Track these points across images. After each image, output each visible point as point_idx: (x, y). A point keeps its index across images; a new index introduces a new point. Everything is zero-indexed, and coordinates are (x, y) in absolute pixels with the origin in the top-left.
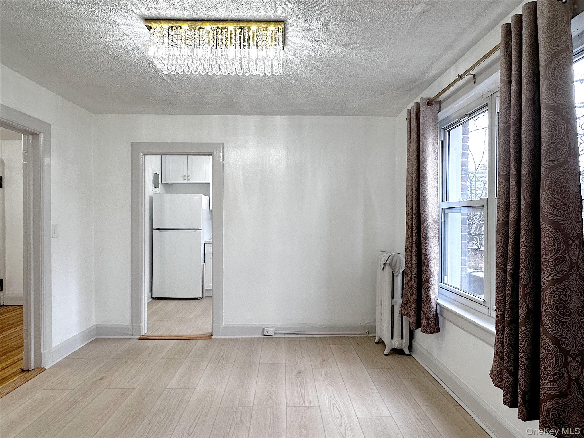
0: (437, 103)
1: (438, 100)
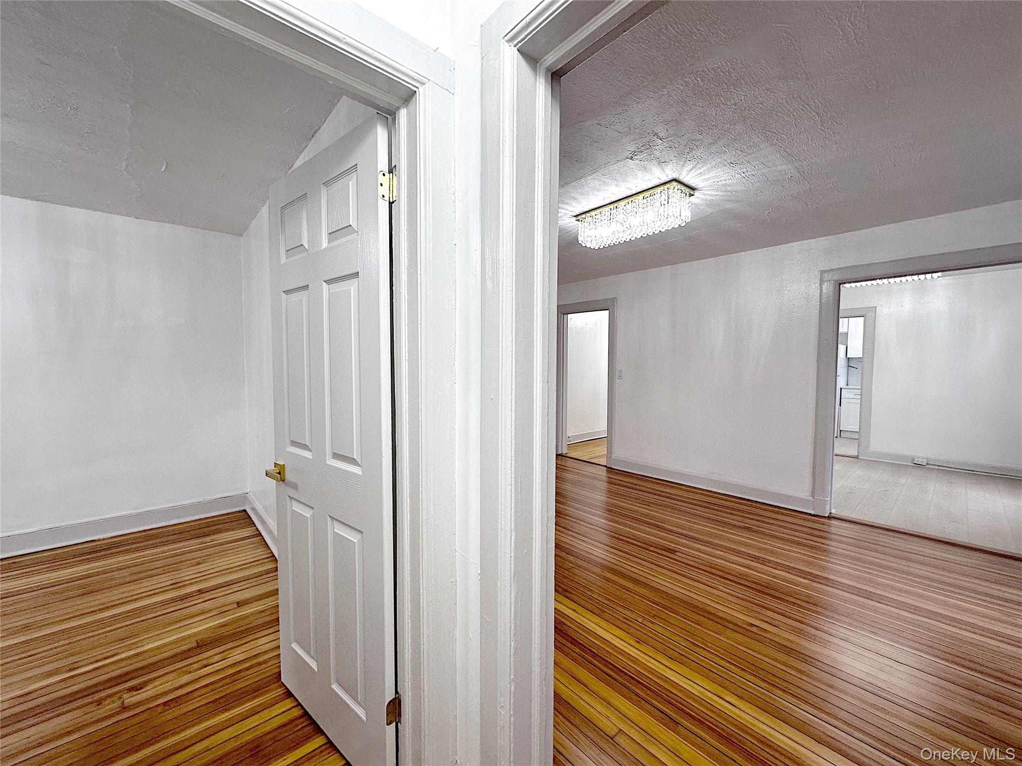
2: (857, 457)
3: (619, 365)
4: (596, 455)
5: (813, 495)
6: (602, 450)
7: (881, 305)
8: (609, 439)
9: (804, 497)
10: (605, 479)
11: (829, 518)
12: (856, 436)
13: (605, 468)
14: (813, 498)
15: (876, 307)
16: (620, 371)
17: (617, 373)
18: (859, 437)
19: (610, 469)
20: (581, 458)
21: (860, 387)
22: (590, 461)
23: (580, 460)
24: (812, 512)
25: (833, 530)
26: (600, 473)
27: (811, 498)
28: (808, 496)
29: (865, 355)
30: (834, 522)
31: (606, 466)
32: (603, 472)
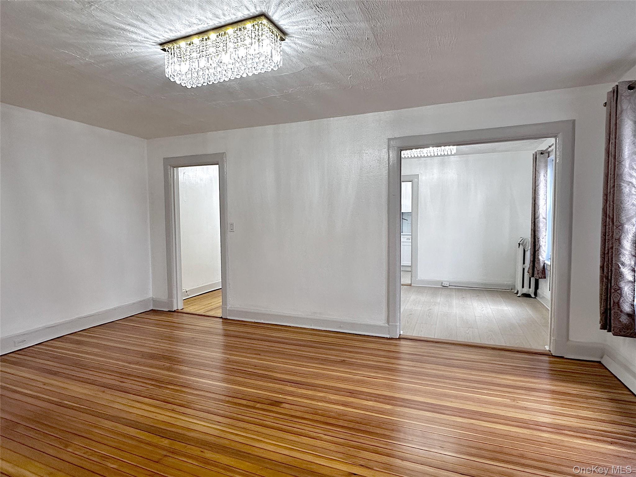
0: (547, 153)
1: (547, 151)
2: (410, 285)
3: (230, 219)
4: (213, 307)
5: (388, 322)
6: (218, 301)
7: (421, 174)
8: (223, 291)
9: (382, 325)
10: (221, 332)
11: (399, 339)
12: (409, 269)
13: (221, 320)
14: (389, 324)
15: (418, 175)
16: (232, 224)
17: (229, 226)
18: (411, 270)
19: (225, 320)
20: (198, 312)
21: (411, 234)
22: (208, 314)
23: (196, 315)
24: (388, 336)
25: (403, 349)
26: (216, 326)
27: (387, 325)
28: (385, 324)
29: (413, 211)
30: (403, 342)
31: (221, 318)
32: (218, 326)
